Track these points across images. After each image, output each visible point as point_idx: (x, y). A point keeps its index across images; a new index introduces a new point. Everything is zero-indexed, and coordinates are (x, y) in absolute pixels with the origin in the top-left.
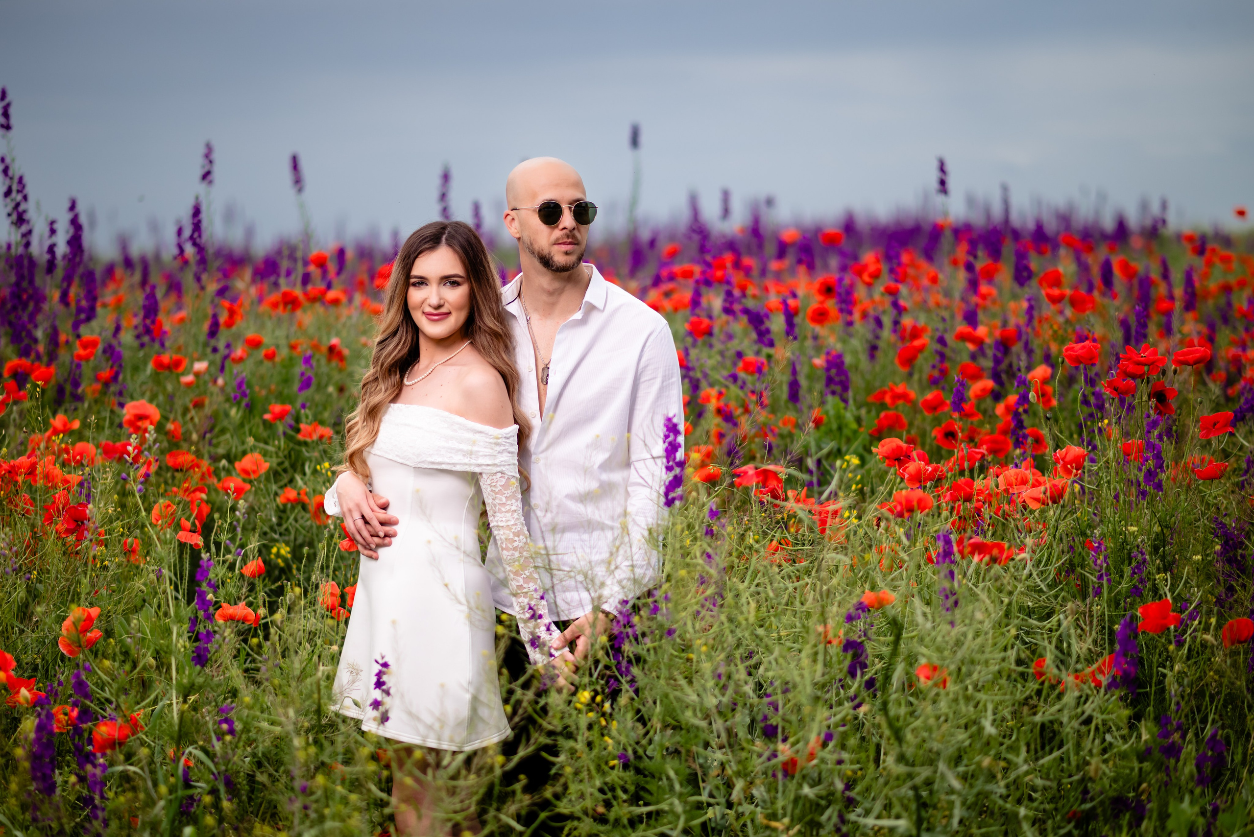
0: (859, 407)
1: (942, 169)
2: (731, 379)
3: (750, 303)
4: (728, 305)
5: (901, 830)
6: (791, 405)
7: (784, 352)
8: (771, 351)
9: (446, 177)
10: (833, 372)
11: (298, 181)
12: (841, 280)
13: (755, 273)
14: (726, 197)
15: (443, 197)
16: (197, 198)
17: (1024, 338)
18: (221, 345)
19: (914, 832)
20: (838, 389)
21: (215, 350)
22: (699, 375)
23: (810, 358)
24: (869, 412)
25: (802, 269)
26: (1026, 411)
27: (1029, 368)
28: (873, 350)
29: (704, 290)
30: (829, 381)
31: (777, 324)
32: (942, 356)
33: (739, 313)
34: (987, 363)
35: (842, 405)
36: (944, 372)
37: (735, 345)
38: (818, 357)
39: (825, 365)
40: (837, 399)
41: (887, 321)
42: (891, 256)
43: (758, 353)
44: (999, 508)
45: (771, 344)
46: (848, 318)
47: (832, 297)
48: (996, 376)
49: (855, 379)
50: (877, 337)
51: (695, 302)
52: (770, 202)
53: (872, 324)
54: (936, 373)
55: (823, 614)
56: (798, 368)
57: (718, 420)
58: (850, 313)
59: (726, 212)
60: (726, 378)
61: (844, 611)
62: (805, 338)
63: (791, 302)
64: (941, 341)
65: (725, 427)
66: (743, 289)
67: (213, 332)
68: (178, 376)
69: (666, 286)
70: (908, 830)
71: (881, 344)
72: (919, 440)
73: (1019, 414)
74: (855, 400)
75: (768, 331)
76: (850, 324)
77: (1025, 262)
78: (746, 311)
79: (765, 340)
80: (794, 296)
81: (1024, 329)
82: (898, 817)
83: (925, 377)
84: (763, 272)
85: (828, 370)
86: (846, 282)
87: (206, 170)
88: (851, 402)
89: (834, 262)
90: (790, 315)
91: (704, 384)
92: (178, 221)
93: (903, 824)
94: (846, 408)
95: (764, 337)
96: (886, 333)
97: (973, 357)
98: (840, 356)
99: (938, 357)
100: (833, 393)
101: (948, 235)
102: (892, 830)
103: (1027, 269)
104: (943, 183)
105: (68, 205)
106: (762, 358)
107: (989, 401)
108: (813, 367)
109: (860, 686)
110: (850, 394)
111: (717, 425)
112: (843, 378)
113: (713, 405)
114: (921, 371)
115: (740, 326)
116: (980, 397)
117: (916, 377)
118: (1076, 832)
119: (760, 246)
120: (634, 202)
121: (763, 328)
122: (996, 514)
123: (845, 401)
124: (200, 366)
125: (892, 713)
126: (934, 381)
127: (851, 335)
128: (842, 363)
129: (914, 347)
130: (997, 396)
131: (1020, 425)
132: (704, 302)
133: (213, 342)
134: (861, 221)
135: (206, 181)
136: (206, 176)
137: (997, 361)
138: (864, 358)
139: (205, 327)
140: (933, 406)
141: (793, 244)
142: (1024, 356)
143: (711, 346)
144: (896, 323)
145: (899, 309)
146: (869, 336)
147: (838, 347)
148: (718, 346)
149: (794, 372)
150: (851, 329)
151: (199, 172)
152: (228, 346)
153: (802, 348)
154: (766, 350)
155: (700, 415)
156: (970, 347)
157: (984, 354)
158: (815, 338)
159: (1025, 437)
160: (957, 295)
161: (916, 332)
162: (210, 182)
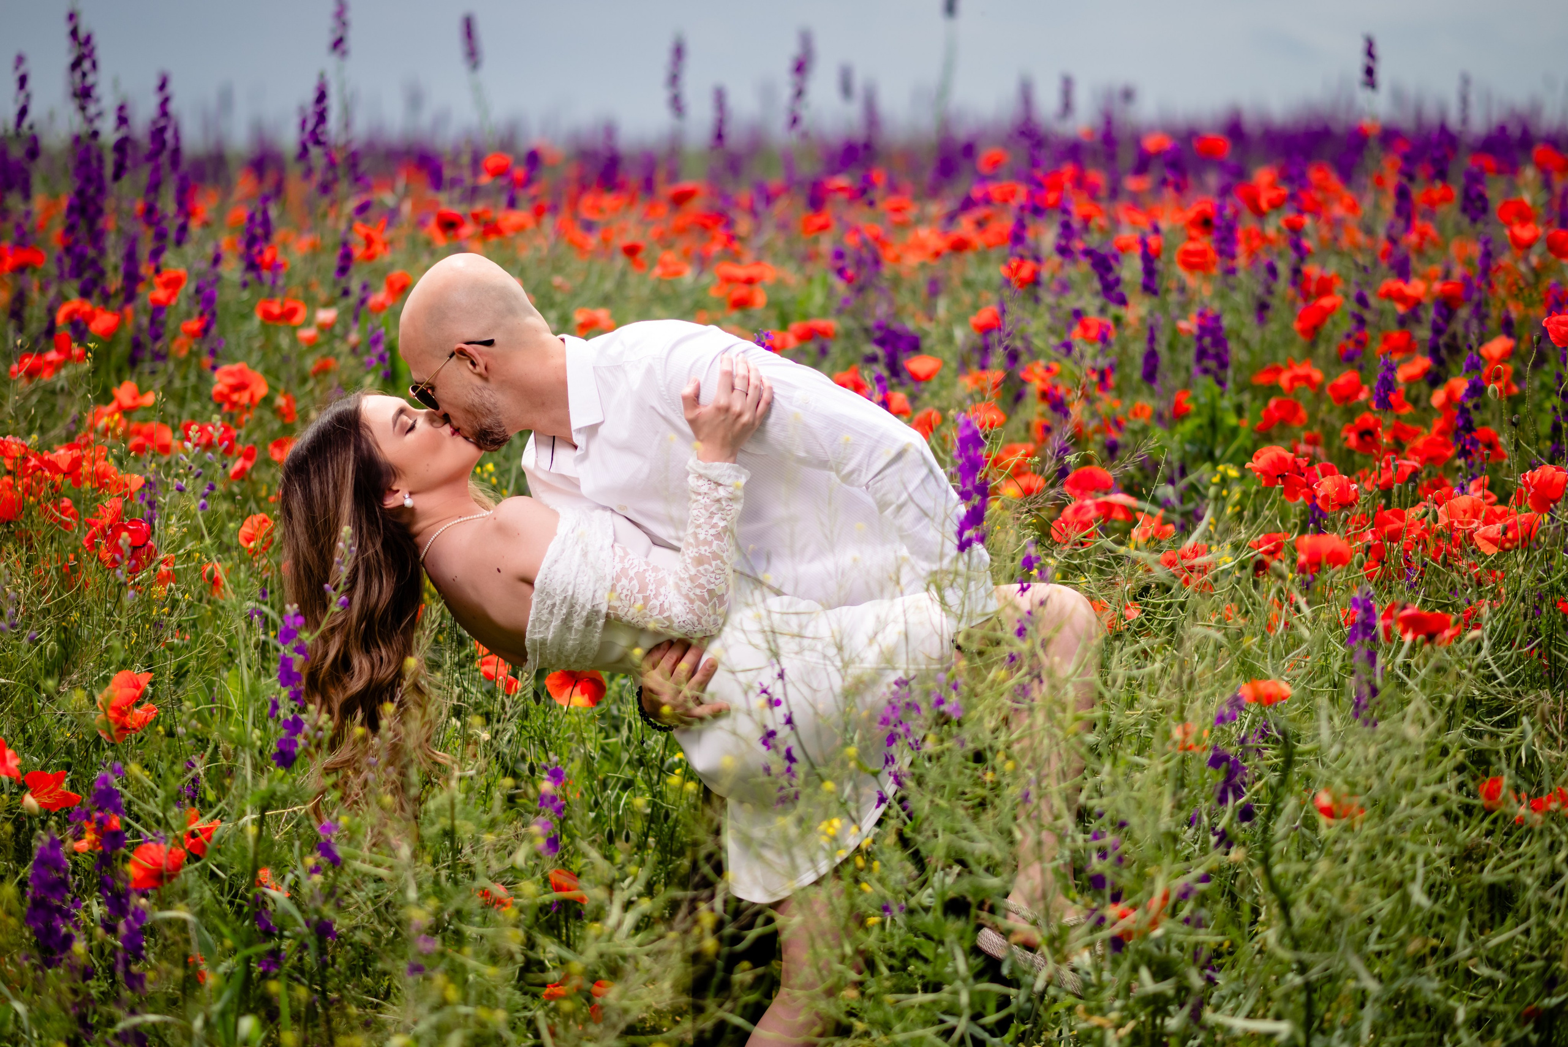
0: (1241, 390)
1: (1370, 54)
2: (1063, 350)
3: (1093, 240)
4: (1063, 242)
5: (1282, 1037)
6: (1144, 387)
7: (1138, 309)
8: (1121, 311)
9: (679, 52)
10: (1207, 341)
11: (473, 54)
12: (1221, 209)
13: (1103, 193)
14: (1067, 86)
15: (674, 79)
16: (322, 76)
17: (1476, 297)
18: (355, 285)
19: (1301, 1038)
20: (1212, 364)
21: (346, 293)
22: (1018, 344)
23: (1174, 319)
24: (1254, 399)
25: (1169, 193)
26: (1476, 407)
27: (1481, 342)
28: (1262, 309)
29: (1029, 220)
30: (1201, 354)
31: (1131, 269)
32: (1361, 321)
33: (1078, 256)
34: (1423, 333)
35: (1217, 389)
36: (1361, 343)
37: (1071, 302)
38: (1186, 318)
39: (1195, 330)
40: (1209, 380)
41: (1283, 269)
42: (1292, 174)
43: (1102, 311)
44: (1438, 550)
45: (1122, 301)
46: (1229, 263)
47: (1209, 233)
48: (1434, 351)
49: (1237, 353)
50: (1270, 292)
51: (1017, 236)
52: (1128, 95)
53: (1264, 274)
54: (1350, 345)
55: (1182, 709)
56: (1158, 335)
57: (1043, 407)
58: (1233, 257)
59: (1067, 107)
60: (1056, 348)
61: (1213, 710)
62: (1168, 290)
63: (1153, 241)
64: (1362, 300)
65: (1051, 418)
66: (1087, 219)
67: (343, 270)
68: (295, 329)
69: (979, 212)
70: (1292, 1037)
71: (1275, 302)
72: (1323, 440)
73: (1467, 411)
74: (1235, 381)
75: (1118, 281)
76: (1231, 271)
77: (1480, 187)
78: (1088, 253)
79: (1114, 294)
80: (1156, 230)
81: (1475, 282)
82: (1278, 1017)
83: (1334, 350)
84: (1114, 192)
85: (1199, 338)
86: (1228, 213)
87: (338, 36)
88: (1230, 384)
89: (1213, 179)
90: (1149, 258)
91: (1024, 358)
92: (302, 109)
93: (1284, 1028)
94: (1222, 395)
95: (1111, 290)
96: (1283, 285)
97: (1402, 321)
98: (1217, 318)
99: (1354, 323)
100: (1206, 371)
101: (1373, 143)
102: (1270, 1036)
103: (1482, 198)
104: (1369, 72)
105: (155, 82)
106: (1108, 320)
107: (1424, 387)
108: (1177, 332)
109: (1232, 819)
110: (1230, 373)
111: (1042, 415)
112: (1221, 350)
113: (1035, 386)
114: (1329, 340)
115: (1080, 271)
116: (1410, 380)
117: (1321, 350)
118: (1534, 1038)
119: (1111, 157)
120: (943, 90)
121: (1111, 277)
122: (1435, 560)
123: (1221, 383)
124: (325, 315)
125: (1277, 869)
126: (1347, 357)
127: (1233, 288)
128: (1220, 328)
129: (1322, 308)
130: (1434, 379)
131: (1468, 426)
132: (1030, 237)
133: (343, 281)
134: (1250, 121)
135: (339, 51)
136: (338, 43)
137: (1438, 330)
138: (1250, 319)
139: (332, 260)
140: (1345, 396)
141: (1158, 154)
142: (1474, 325)
143: (1037, 300)
144: (1296, 271)
145: (1301, 252)
146: (1259, 290)
147: (1215, 306)
148: (1048, 298)
149: (1152, 339)
150: (1231, 280)
151: (328, 39)
152: (365, 287)
153: (1164, 307)
154: (1114, 309)
155: (1019, 397)
156: (1400, 309)
157: (1418, 320)
158: (1182, 290)
159: (1474, 443)
160: (1381, 232)
161: (1325, 287)
162: (344, 53)
